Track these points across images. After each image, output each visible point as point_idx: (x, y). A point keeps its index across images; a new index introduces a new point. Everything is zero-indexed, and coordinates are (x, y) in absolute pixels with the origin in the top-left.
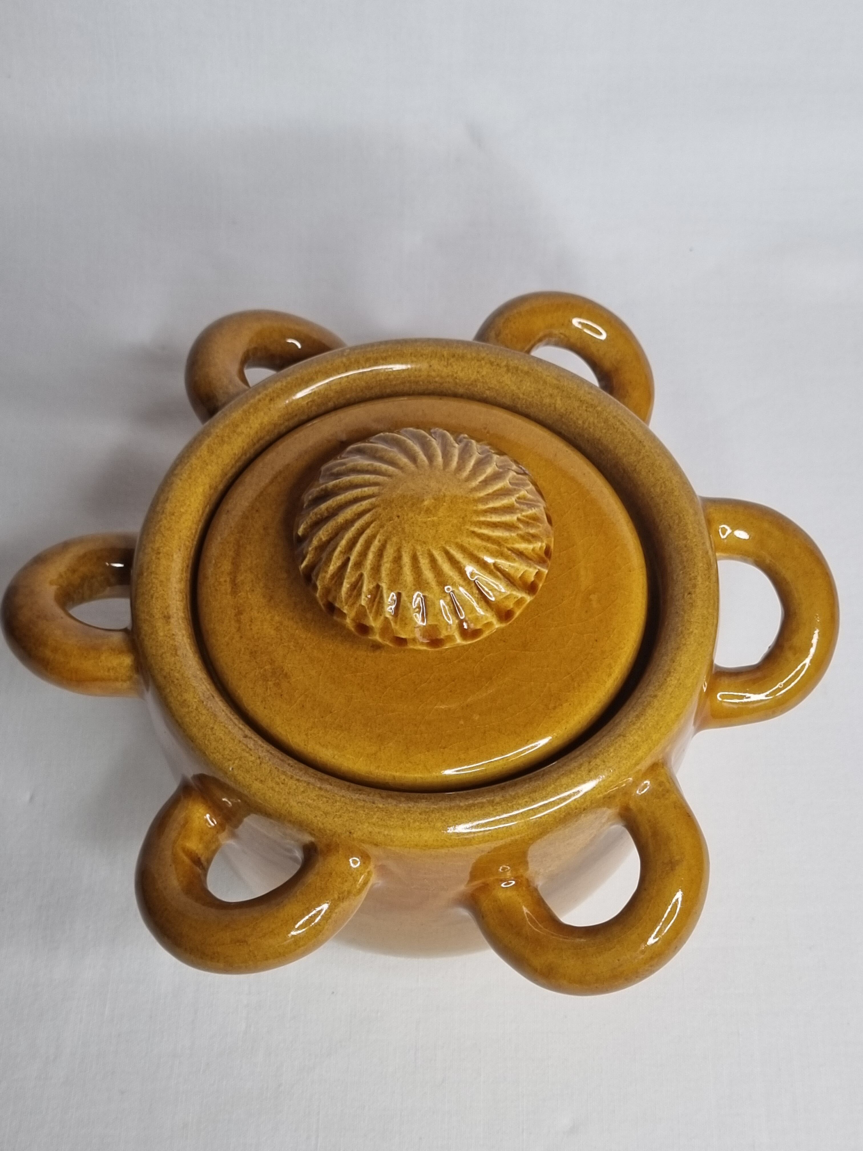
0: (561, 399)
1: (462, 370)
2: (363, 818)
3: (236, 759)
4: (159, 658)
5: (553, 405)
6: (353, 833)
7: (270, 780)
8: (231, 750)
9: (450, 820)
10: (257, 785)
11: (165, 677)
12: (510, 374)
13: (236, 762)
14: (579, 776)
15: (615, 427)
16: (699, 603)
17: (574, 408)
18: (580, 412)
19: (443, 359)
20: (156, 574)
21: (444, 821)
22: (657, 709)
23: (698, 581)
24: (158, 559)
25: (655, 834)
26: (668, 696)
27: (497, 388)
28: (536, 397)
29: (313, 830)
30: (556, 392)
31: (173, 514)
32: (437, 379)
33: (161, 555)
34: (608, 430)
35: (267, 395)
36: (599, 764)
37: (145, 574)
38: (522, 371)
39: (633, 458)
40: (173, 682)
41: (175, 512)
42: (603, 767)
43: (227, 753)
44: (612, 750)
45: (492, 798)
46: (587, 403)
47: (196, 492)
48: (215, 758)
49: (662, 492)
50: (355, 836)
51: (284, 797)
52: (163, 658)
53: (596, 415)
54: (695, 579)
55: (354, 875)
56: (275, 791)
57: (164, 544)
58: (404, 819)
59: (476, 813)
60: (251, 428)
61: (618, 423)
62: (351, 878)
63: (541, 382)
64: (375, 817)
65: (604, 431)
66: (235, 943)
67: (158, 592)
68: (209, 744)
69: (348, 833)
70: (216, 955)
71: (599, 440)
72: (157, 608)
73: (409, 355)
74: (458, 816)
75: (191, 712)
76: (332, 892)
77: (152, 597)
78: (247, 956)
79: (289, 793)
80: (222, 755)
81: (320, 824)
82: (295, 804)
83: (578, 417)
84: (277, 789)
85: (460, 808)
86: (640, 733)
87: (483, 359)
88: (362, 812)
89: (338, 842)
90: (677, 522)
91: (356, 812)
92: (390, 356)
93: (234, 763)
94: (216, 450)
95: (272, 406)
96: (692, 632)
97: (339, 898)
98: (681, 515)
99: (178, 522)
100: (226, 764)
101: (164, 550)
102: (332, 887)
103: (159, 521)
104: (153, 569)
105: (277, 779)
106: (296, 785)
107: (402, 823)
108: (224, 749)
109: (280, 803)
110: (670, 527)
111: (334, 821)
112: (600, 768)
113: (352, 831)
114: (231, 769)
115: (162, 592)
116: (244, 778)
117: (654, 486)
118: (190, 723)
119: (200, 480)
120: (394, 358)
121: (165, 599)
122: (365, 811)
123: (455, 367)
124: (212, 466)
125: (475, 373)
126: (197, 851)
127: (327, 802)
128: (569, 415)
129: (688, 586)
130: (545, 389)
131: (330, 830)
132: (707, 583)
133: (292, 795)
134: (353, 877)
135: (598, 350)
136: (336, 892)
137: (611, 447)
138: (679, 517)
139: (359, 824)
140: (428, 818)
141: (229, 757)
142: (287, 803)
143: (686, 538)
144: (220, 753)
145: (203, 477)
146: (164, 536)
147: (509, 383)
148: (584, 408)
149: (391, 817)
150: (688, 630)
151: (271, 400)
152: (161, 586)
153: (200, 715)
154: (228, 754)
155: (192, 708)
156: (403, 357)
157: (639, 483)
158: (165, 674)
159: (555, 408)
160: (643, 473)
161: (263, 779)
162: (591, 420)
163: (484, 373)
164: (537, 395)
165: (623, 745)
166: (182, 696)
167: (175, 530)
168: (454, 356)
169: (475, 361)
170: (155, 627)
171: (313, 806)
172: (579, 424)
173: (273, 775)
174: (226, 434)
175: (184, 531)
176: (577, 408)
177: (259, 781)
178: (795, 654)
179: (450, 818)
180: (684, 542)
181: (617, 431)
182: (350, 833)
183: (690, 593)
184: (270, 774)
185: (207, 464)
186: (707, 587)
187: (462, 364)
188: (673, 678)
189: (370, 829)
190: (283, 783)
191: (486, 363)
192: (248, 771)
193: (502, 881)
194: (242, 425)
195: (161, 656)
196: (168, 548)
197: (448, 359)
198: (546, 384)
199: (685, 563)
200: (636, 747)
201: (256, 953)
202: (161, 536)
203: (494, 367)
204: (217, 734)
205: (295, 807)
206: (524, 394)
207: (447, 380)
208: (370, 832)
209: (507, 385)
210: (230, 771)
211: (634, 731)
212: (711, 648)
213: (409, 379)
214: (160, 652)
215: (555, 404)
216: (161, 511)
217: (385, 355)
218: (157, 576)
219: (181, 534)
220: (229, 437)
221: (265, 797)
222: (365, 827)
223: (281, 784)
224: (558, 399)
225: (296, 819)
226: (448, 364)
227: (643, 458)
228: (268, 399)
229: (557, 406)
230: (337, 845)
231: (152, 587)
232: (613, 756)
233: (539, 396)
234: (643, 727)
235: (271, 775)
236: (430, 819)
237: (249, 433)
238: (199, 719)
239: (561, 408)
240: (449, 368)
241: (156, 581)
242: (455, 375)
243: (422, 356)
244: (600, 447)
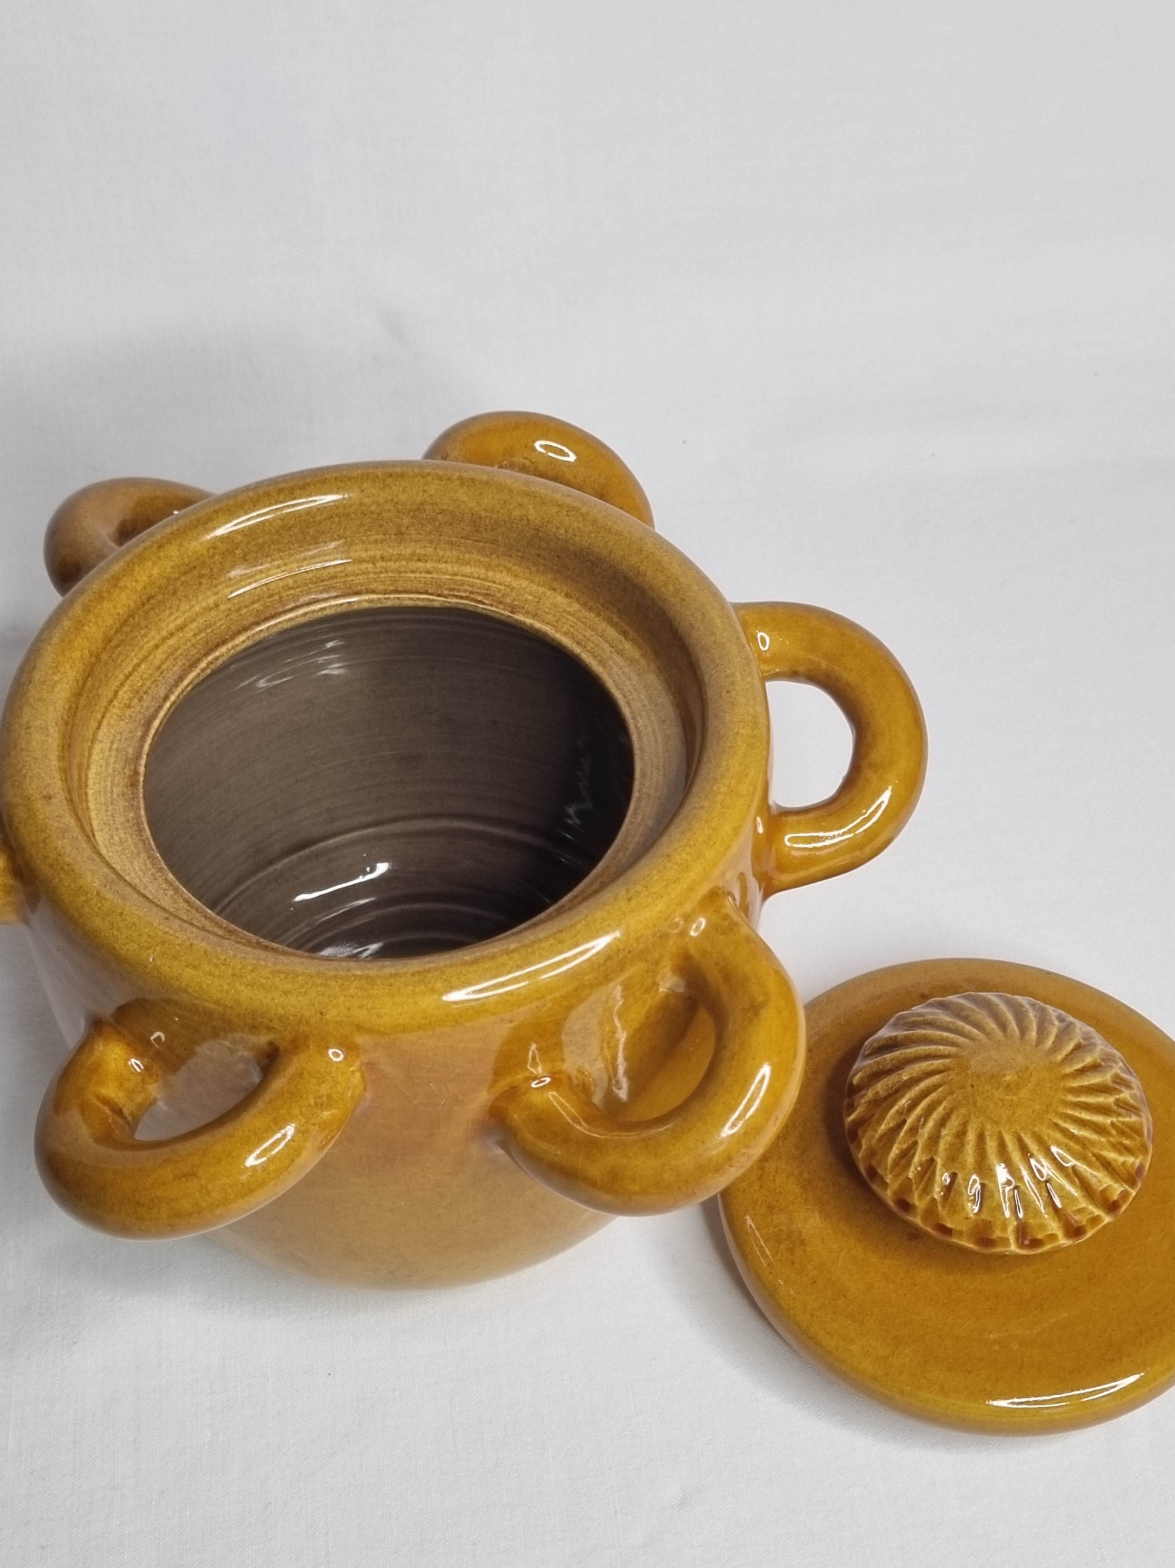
0: (534, 508)
1: (404, 491)
2: (337, 991)
3: (157, 945)
4: (41, 845)
5: (525, 518)
6: (326, 1014)
7: (206, 962)
8: (149, 936)
9: (454, 979)
10: (189, 973)
11: (51, 866)
12: (465, 488)
13: (158, 948)
14: (617, 907)
15: (607, 527)
16: (742, 700)
17: (552, 516)
18: (560, 518)
19: (377, 480)
20: (28, 751)
21: (446, 980)
22: (706, 822)
23: (737, 678)
24: (29, 734)
25: (727, 977)
26: (719, 806)
27: (451, 508)
28: (502, 511)
29: (271, 1021)
30: (526, 500)
31: (44, 683)
32: (373, 508)
33: (32, 730)
34: (599, 533)
35: (154, 543)
36: (640, 890)
37: (13, 754)
38: (480, 482)
39: (634, 560)
40: (62, 869)
41: (45, 681)
42: (646, 894)
43: (143, 940)
44: (655, 872)
45: (506, 946)
46: (568, 506)
47: (71, 658)
48: (128, 950)
49: (676, 589)
50: (328, 1017)
51: (227, 981)
52: (46, 844)
53: (581, 519)
54: (732, 675)
55: (333, 1074)
56: (214, 976)
57: (35, 717)
58: (391, 985)
59: (486, 966)
60: (137, 581)
61: (609, 523)
62: (328, 1078)
63: (506, 491)
64: (353, 987)
65: (593, 535)
66: (180, 1179)
67: (32, 771)
68: (119, 934)
69: (319, 1015)
70: (155, 1201)
71: (589, 548)
72: (33, 789)
73: (333, 480)
74: (464, 971)
75: (91, 899)
76: (305, 1095)
77: (25, 776)
78: (198, 1194)
79: (234, 975)
80: (138, 944)
81: (280, 1009)
82: (243, 988)
83: (558, 525)
84: (217, 972)
85: (465, 963)
86: (688, 850)
87: (429, 474)
88: (334, 983)
89: (307, 1033)
90: (700, 618)
91: (326, 985)
92: (309, 484)
93: (155, 951)
94: (94, 608)
95: (162, 554)
96: (737, 733)
97: (316, 1103)
98: (704, 610)
99: (51, 692)
100: (145, 955)
101: (36, 724)
102: (304, 1090)
103: (26, 693)
104: (23, 746)
105: (215, 961)
106: (241, 963)
107: (390, 990)
108: (140, 936)
109: (222, 991)
110: (693, 627)
111: (299, 1001)
112: (642, 895)
113: (324, 1011)
114: (151, 960)
115: (38, 770)
116: (170, 968)
117: (666, 585)
118: (90, 914)
119: (75, 644)
120: (315, 485)
121: (43, 778)
122: (337, 982)
123: (394, 488)
124: (89, 627)
125: (421, 494)
126: (117, 1100)
127: (286, 978)
128: (546, 526)
129: (726, 684)
130: (512, 498)
131: (294, 1015)
132: (749, 679)
133: (238, 977)
134: (333, 1077)
135: (575, 477)
136: (311, 1096)
137: (605, 552)
138: (702, 612)
139: (332, 999)
140: (423, 980)
141: (146, 945)
142: (232, 988)
143: (713, 634)
144: (135, 942)
145: (80, 640)
146: (34, 709)
147: (465, 499)
148: (564, 512)
149: (374, 984)
150: (732, 730)
151: (160, 547)
152: (35, 763)
153: (103, 902)
154: (146, 942)
155: (92, 895)
156: (325, 483)
157: (646, 587)
158: (50, 862)
159: (528, 520)
160: (649, 573)
161: (196, 963)
162: (575, 525)
163: (432, 491)
164: (503, 509)
165: (668, 865)
166: (76, 882)
167: (48, 700)
168: (391, 475)
169: (419, 478)
170: (33, 810)
171: (267, 986)
172: (561, 535)
173: (209, 956)
174: (104, 590)
175: (60, 702)
176: (555, 515)
177: (190, 967)
178: (876, 772)
179: (452, 976)
180: (713, 638)
181: (609, 532)
182: (322, 1014)
183: (728, 692)
184: (204, 957)
185: (83, 625)
186: (749, 683)
187: (403, 483)
188: (721, 785)
189: (347, 1004)
190: (223, 965)
191: (433, 479)
192: (175, 958)
193: (535, 1079)
194: (125, 579)
195: (44, 841)
196: (40, 721)
197: (384, 480)
198: (513, 492)
199: (717, 662)
200: (685, 868)
201: (210, 1187)
202: (30, 708)
203: (444, 482)
204: (128, 919)
205: (243, 991)
206: (486, 511)
207: (386, 507)
208: (349, 1009)
209: (463, 502)
210: (150, 963)
211: (680, 849)
212: (765, 752)
213: (337, 511)
214: (42, 837)
215: (527, 516)
216: (27, 682)
217: (302, 483)
218: (30, 753)
219: (57, 705)
220: (109, 592)
221: (201, 987)
222: (340, 1002)
223: (220, 965)
224: (531, 507)
225: (246, 1009)
226: (384, 486)
227: (647, 557)
228: (155, 546)
229: (530, 517)
230: (306, 1037)
231: (24, 766)
232: (658, 879)
233: (506, 509)
234: (691, 843)
235: (207, 956)
236: (426, 980)
237: (135, 588)
238: (103, 905)
239: (536, 519)
240: (387, 490)
241: (28, 759)
242: (395, 500)
243: (350, 479)
244: (591, 558)
